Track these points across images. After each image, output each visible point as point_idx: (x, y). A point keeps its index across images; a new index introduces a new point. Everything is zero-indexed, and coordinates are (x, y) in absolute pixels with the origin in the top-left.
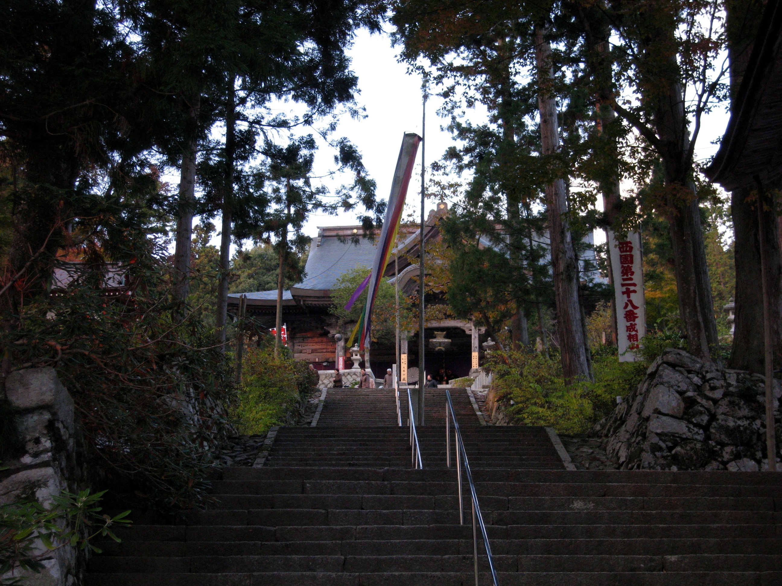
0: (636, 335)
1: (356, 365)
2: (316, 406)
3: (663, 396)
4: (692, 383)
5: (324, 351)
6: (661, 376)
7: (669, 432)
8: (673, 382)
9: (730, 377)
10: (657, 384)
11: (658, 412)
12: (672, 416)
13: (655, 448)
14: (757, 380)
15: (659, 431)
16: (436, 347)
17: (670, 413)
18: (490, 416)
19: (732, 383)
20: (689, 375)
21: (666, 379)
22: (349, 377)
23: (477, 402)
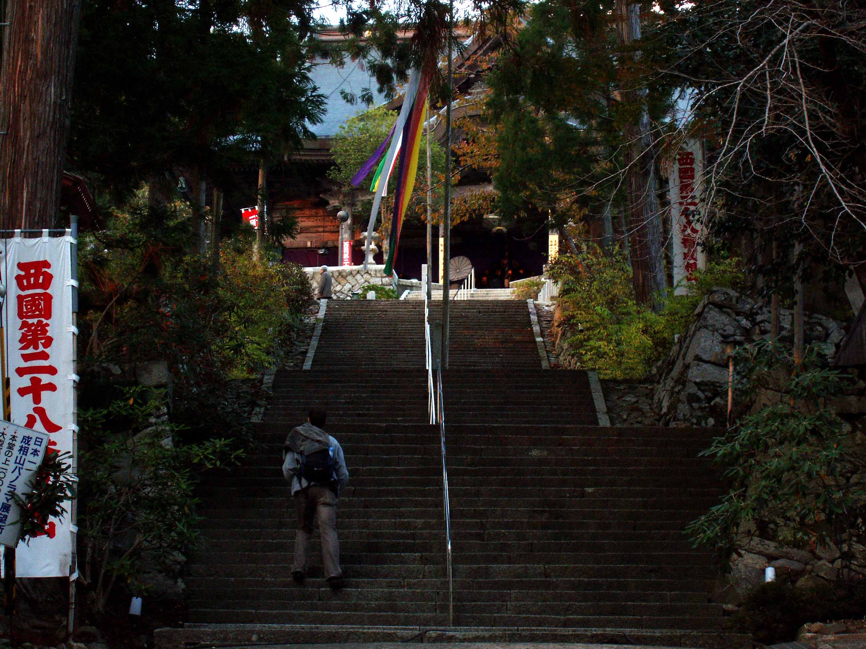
0: (695, 264)
1: (370, 258)
2: (313, 328)
3: (705, 341)
4: (740, 326)
5: (321, 229)
6: (705, 319)
7: (709, 381)
8: (718, 326)
9: (784, 319)
10: (701, 328)
11: (698, 358)
12: (714, 363)
13: (693, 398)
14: (815, 323)
15: (698, 380)
16: (493, 227)
17: (713, 359)
18: (554, 343)
19: (785, 326)
20: (737, 318)
21: (710, 322)
22: (358, 277)
23: (539, 322)
